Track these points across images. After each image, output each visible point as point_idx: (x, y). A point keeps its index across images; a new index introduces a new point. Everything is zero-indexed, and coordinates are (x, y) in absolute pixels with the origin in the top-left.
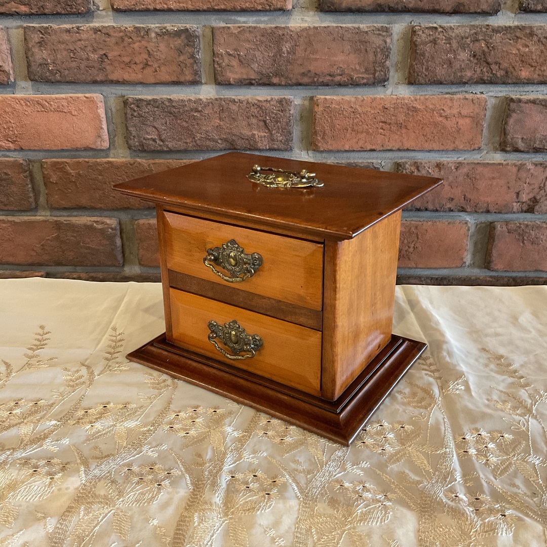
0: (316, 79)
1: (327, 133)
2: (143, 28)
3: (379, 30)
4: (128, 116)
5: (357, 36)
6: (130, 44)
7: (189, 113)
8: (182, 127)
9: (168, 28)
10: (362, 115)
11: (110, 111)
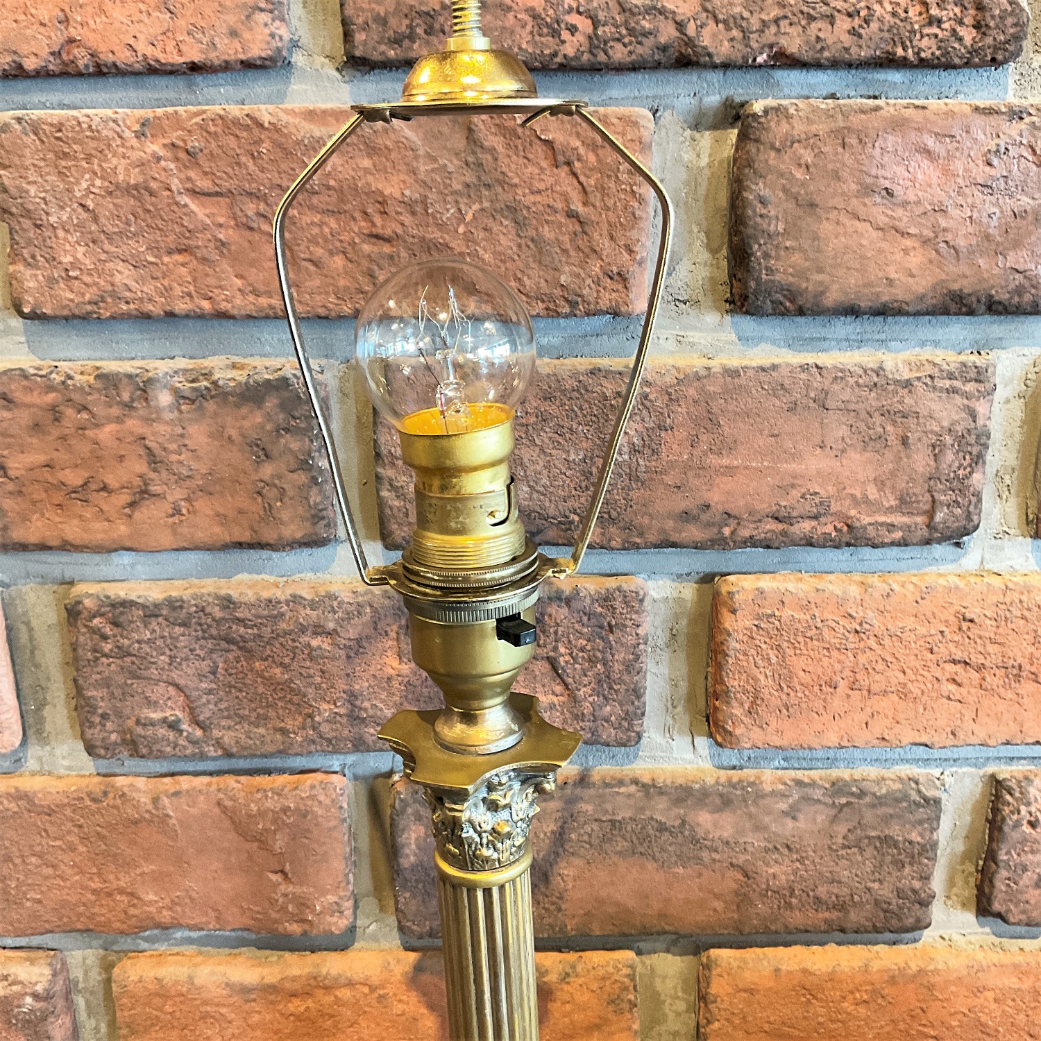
0: (727, 531)
1: (766, 696)
2: (130, 376)
3: (951, 376)
4: (80, 651)
5: (873, 394)
6: (83, 429)
7: (294, 641)
8: (269, 681)
9: (216, 376)
10: (887, 642)
11: (23, 628)
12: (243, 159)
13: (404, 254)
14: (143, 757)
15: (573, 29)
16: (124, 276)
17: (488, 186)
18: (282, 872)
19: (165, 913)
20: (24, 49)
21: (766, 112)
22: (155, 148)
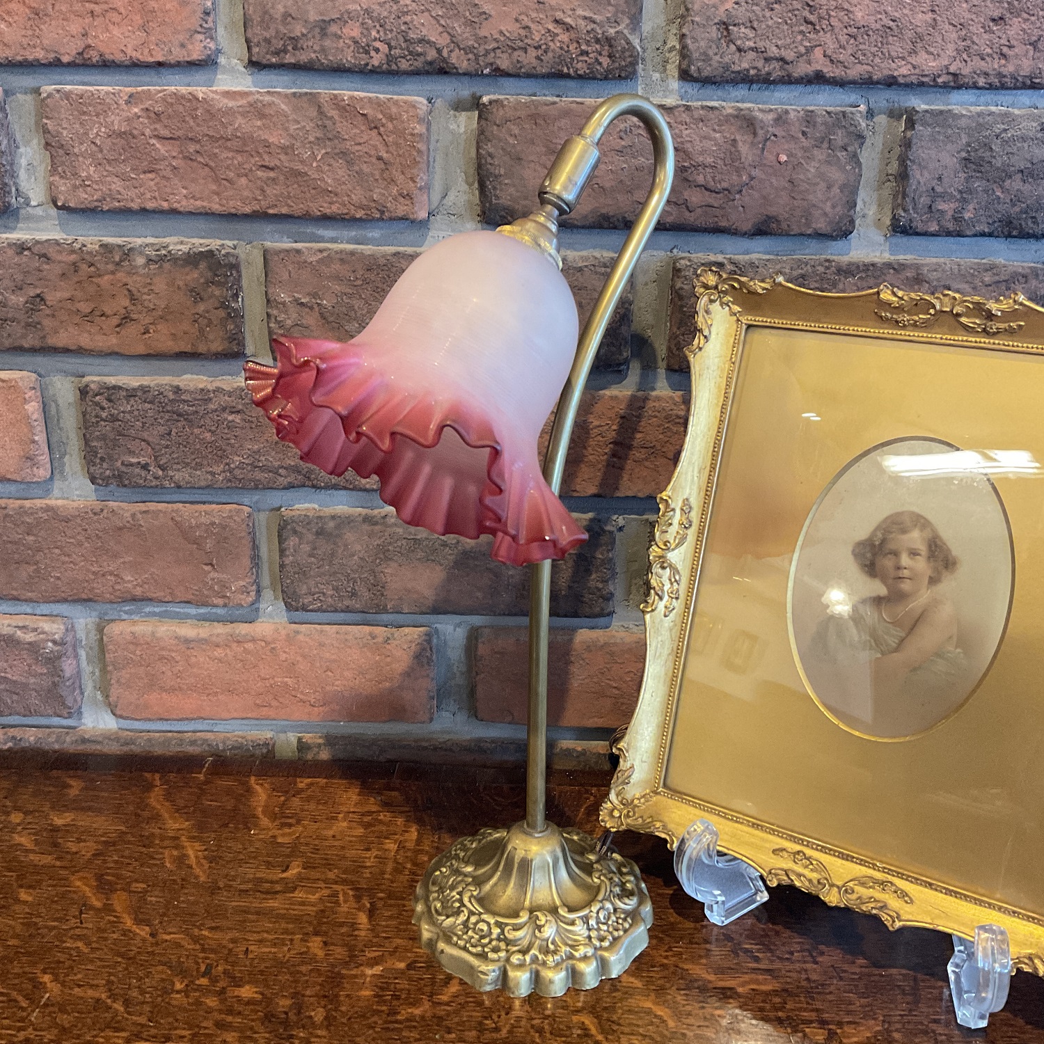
2: (119, 246)
4: (88, 416)
6: (92, 277)
7: (218, 416)
8: (203, 441)
9: (171, 248)
11: (53, 405)
12: (187, 119)
13: (282, 178)
14: (125, 486)
15: (377, 50)
16: (117, 185)
17: (330, 139)
18: (212, 565)
19: (138, 588)
20: (62, 51)
21: (491, 102)
22: (136, 110)
